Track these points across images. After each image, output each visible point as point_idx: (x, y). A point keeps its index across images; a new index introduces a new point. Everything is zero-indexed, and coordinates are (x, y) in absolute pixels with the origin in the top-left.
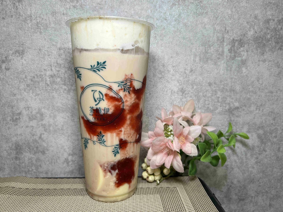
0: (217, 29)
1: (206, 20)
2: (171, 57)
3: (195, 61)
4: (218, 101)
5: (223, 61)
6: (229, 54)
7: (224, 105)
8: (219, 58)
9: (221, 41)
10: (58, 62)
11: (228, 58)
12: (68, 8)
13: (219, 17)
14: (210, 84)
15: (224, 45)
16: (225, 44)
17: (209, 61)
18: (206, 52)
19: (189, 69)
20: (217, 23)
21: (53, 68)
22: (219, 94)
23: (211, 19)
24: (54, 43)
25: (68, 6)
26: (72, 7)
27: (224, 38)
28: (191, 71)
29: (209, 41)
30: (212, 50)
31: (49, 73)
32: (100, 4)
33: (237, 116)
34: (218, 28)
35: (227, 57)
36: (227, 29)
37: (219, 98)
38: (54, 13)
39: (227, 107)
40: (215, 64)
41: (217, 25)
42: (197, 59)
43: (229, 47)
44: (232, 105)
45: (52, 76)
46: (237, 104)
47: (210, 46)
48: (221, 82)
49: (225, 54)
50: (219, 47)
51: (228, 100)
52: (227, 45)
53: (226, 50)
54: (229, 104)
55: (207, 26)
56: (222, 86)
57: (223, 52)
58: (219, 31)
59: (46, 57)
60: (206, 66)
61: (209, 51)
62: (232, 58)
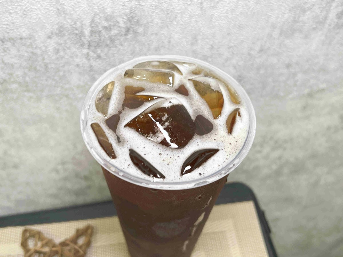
2: (228, 34)
3: (271, 36)
4: (295, 85)
5: (320, 33)
6: (336, 20)
7: (303, 88)
8: (315, 29)
10: (6, 61)
11: (333, 26)
14: (288, 66)
15: (332, 8)
16: (334, 5)
17: (297, 34)
18: (295, 21)
19: (257, 48)
22: (300, 76)
28: (261, 50)
29: (305, 3)
30: (307, 16)
33: (319, 99)
35: (330, 25)
37: (297, 81)
39: (307, 91)
40: (306, 37)
42: (276, 33)
43: (340, 9)
44: (315, 88)
47: (304, 11)
48: (308, 60)
49: (328, 21)
50: (322, 11)
52: (337, 6)
53: (333, 14)
54: (311, 87)
56: (307, 67)
57: (326, 18)
60: (287, 41)
61: (301, 19)
62: (338, 26)
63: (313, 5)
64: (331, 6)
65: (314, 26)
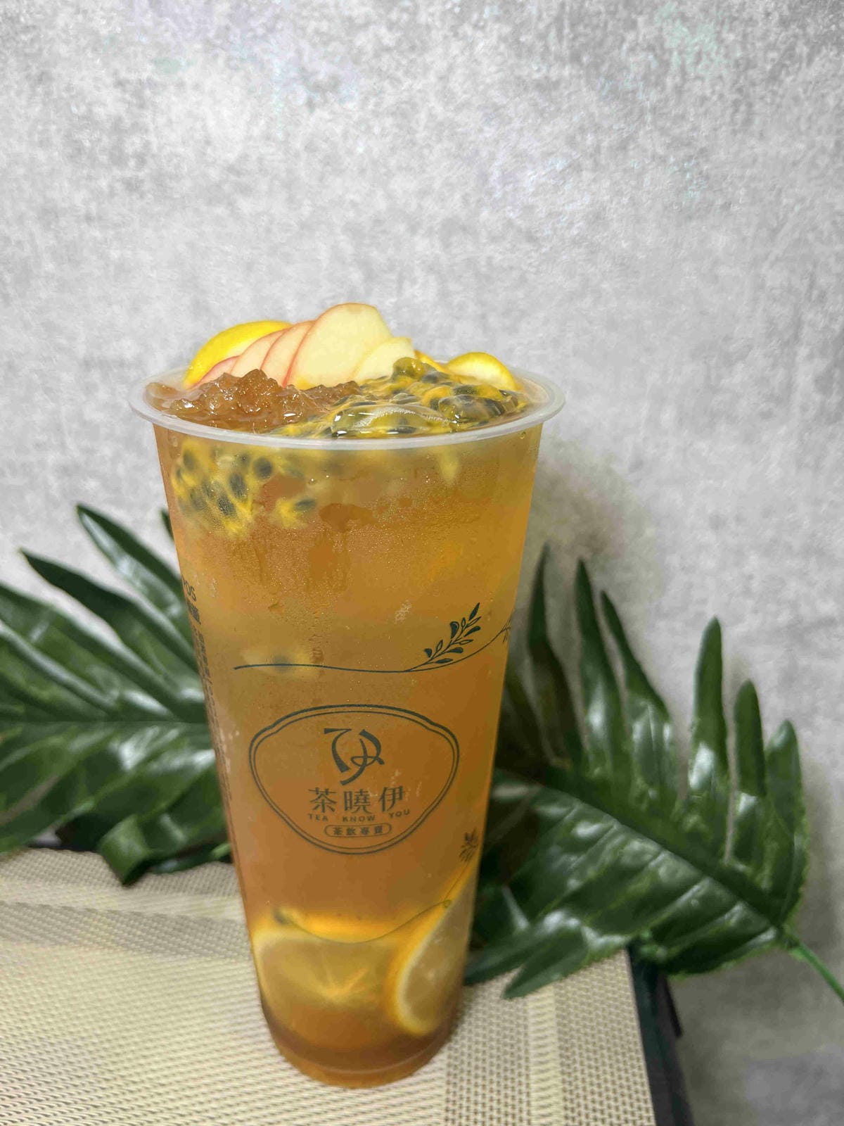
0: (769, 284)
1: (720, 241)
3: (658, 424)
4: (747, 592)
5: (783, 430)
6: (817, 398)
7: (772, 607)
8: (766, 415)
9: (786, 337)
10: (86, 418)
11: (812, 413)
12: (106, 190)
13: (788, 226)
14: (717, 524)
15: (799, 358)
16: (803, 351)
17: (722, 427)
18: (711, 388)
20: (772, 258)
21: (69, 441)
22: (754, 562)
23: (744, 239)
24: (63, 342)
25: (104, 183)
26: (119, 186)
27: (797, 324)
28: (637, 464)
29: (727, 339)
30: (738, 376)
31: (52, 458)
32: (238, 173)
33: (825, 655)
34: (775, 277)
35: (804, 409)
36: (822, 281)
37: (751, 577)
38: (49, 214)
39: (784, 618)
40: (748, 438)
41: (772, 266)
42: (668, 416)
43: (821, 365)
44: (805, 610)
45: (65, 471)
46: (828, 608)
47: (729, 361)
48: (767, 513)
49: (797, 398)
50: (774, 366)
51: (793, 588)
52: (810, 357)
53: (805, 377)
54: (794, 605)
55: (723, 271)
56: (769, 533)
57: (789, 386)
58: (777, 292)
59: (39, 396)
60: (703, 445)
61: (725, 382)
62: (828, 417)
63: (750, 347)
64: (795, 354)
65: (764, 407)
